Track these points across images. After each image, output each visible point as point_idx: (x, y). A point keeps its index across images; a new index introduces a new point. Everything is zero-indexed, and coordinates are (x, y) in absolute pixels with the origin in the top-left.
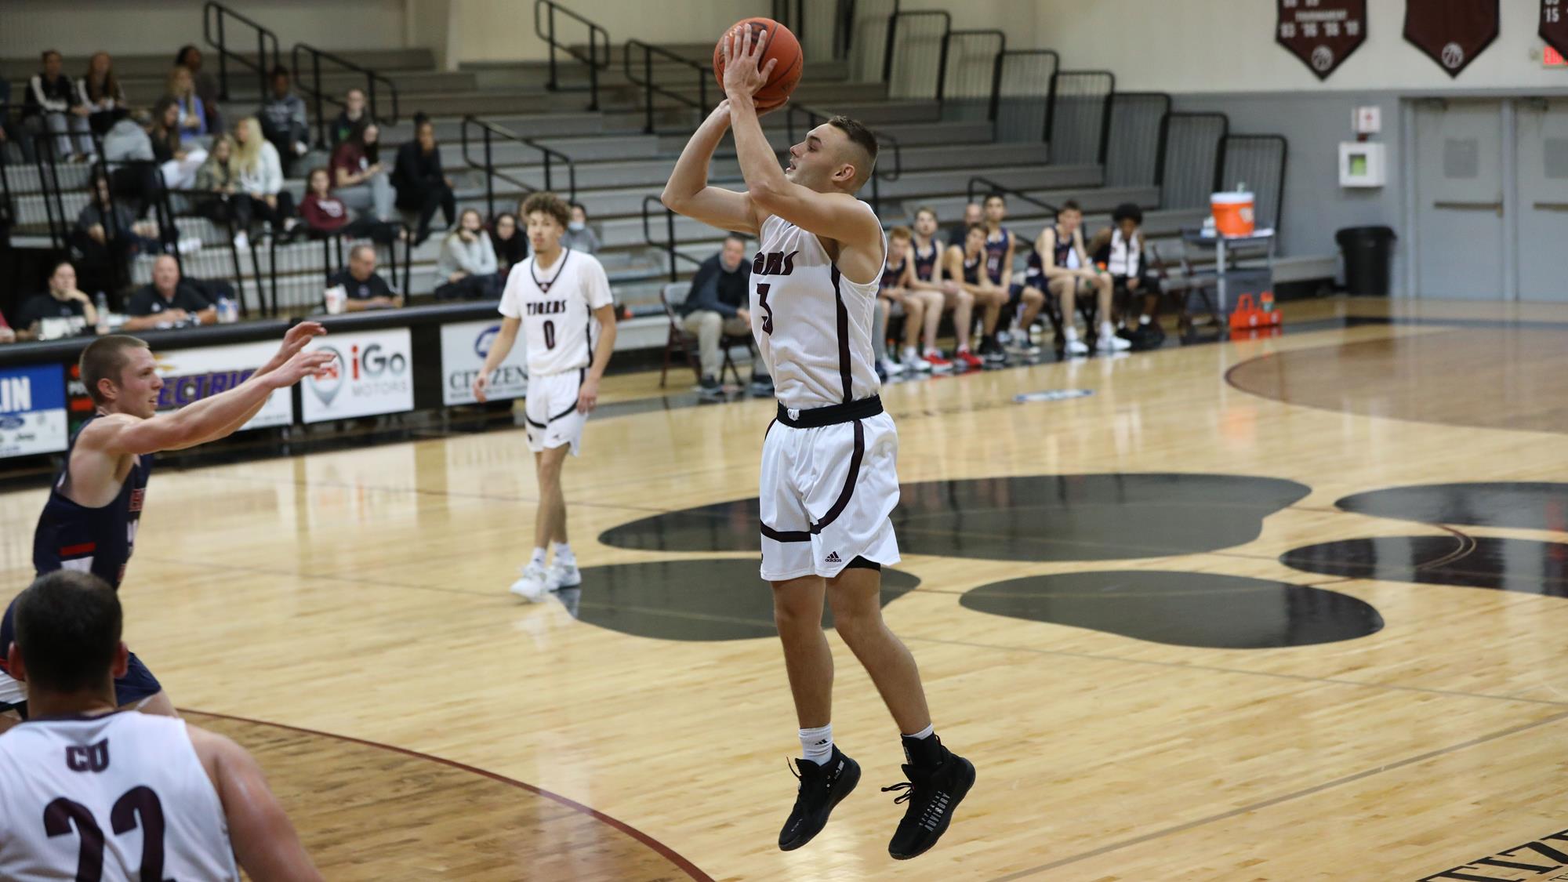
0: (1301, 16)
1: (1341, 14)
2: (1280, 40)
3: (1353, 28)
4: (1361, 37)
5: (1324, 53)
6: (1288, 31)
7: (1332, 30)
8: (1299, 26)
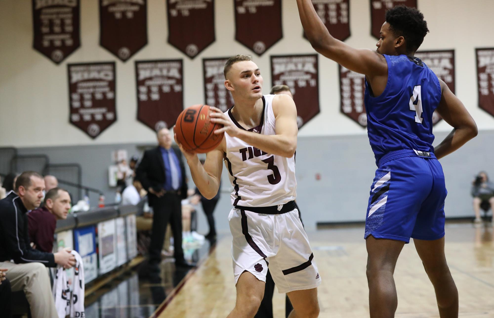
0: (82, 111)
1: (103, 110)
2: (71, 122)
3: (110, 116)
4: (115, 119)
5: (95, 128)
6: (76, 118)
7: (99, 117)
8: (81, 116)
